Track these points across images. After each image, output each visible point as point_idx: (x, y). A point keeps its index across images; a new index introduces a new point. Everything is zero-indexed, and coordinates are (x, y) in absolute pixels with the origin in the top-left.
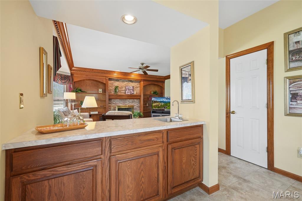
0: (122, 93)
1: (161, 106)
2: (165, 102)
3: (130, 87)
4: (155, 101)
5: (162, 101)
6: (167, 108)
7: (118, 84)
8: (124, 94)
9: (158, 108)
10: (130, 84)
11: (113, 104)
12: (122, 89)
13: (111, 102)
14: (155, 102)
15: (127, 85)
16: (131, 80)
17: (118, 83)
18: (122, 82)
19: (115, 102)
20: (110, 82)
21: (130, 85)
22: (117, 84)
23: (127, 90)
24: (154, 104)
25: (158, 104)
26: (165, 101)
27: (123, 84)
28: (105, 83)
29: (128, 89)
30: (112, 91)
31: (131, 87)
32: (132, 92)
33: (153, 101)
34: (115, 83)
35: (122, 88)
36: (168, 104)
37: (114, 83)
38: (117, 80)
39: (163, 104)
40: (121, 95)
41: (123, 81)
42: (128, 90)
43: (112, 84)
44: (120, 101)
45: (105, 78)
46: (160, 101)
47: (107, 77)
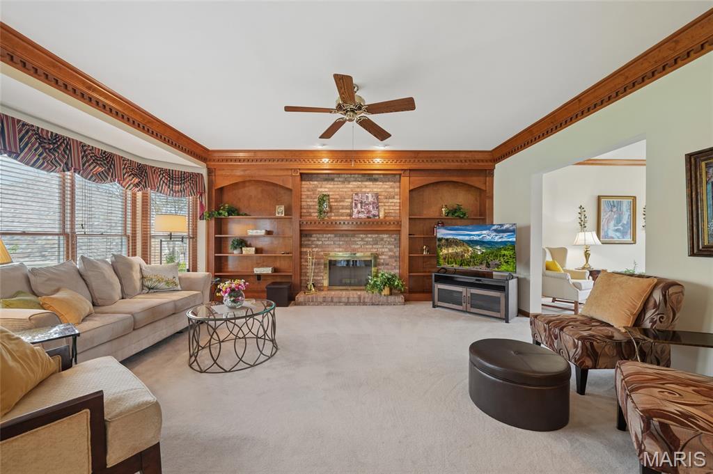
0: (342, 215)
1: (471, 257)
2: (489, 243)
3: (367, 197)
4: (447, 240)
5: (476, 238)
6: (498, 266)
7: (330, 189)
8: (348, 218)
9: (461, 265)
10: (366, 187)
11: (317, 246)
12: (341, 204)
13: (309, 240)
14: (449, 243)
15: (358, 190)
16: (369, 174)
17: (331, 186)
18: (343, 182)
19: (320, 243)
20: (306, 184)
21: (368, 190)
22: (325, 188)
23: (356, 205)
24: (445, 251)
25: (459, 250)
26: (488, 238)
27: (345, 190)
28: (290, 186)
29: (361, 203)
30: (312, 211)
31: (370, 195)
32: (373, 212)
33: (440, 240)
34: (321, 187)
35: (343, 201)
36: (503, 252)
37: (319, 186)
38: (329, 178)
39: (479, 250)
40: (338, 220)
41: (347, 181)
42: (359, 205)
43: (314, 190)
44: (336, 239)
45: (290, 173)
46: (467, 238)
47: (295, 170)
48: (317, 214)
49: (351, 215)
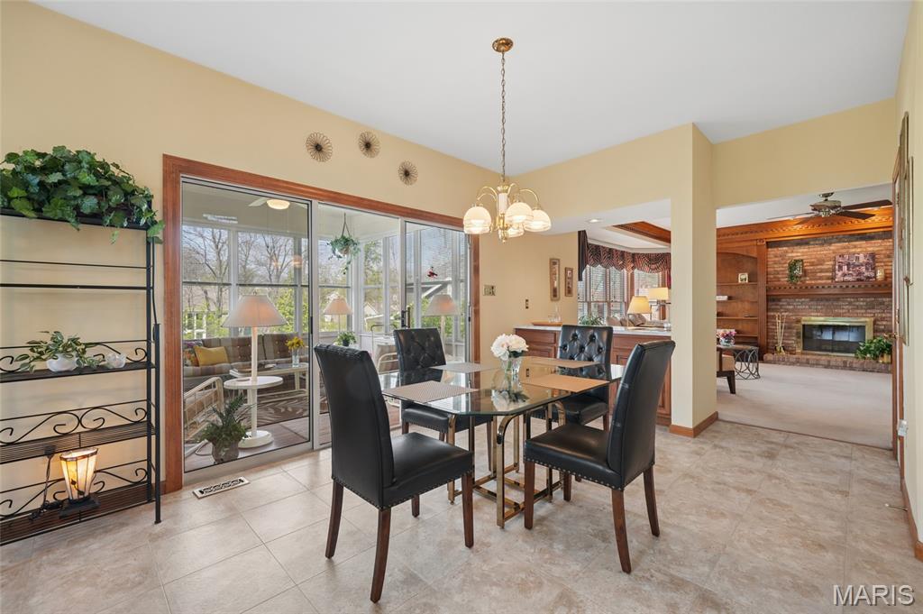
0: (821, 278)
3: (858, 258)
7: (803, 254)
8: (830, 281)
10: (855, 247)
11: (787, 310)
12: (819, 267)
13: (777, 305)
15: (844, 251)
16: (859, 234)
17: (805, 250)
18: (822, 245)
19: (791, 307)
20: (772, 251)
21: (859, 250)
22: (798, 253)
23: (840, 268)
27: (825, 252)
28: (755, 255)
29: (848, 265)
30: (780, 276)
31: (861, 256)
32: (866, 274)
34: (792, 252)
35: (821, 265)
37: (789, 251)
38: (802, 242)
40: (815, 284)
41: (828, 242)
42: (845, 268)
43: (783, 256)
44: (812, 303)
45: (755, 242)
47: (760, 240)
48: (786, 279)
49: (833, 278)
